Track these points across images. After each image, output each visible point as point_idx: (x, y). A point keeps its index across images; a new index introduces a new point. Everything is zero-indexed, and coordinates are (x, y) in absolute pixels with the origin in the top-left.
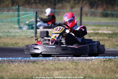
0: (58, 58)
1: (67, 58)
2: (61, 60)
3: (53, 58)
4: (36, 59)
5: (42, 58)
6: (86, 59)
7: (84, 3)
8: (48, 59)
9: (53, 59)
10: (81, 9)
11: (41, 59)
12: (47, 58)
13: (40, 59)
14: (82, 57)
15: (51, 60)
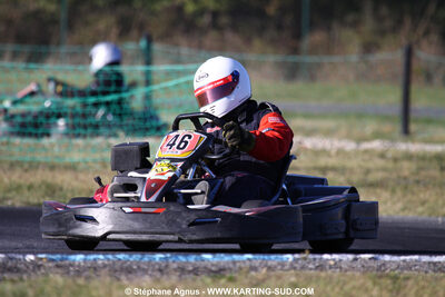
0: (317, 256)
2: (331, 267)
3: (297, 256)
4: (228, 262)
6: (435, 264)
7: (421, 30)
8: (274, 263)
9: (295, 260)
10: (409, 53)
11: (248, 263)
12: (273, 257)
13: (244, 262)
14: (416, 257)
15: (287, 267)
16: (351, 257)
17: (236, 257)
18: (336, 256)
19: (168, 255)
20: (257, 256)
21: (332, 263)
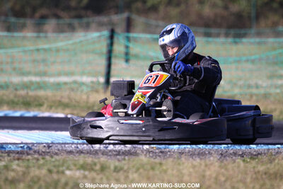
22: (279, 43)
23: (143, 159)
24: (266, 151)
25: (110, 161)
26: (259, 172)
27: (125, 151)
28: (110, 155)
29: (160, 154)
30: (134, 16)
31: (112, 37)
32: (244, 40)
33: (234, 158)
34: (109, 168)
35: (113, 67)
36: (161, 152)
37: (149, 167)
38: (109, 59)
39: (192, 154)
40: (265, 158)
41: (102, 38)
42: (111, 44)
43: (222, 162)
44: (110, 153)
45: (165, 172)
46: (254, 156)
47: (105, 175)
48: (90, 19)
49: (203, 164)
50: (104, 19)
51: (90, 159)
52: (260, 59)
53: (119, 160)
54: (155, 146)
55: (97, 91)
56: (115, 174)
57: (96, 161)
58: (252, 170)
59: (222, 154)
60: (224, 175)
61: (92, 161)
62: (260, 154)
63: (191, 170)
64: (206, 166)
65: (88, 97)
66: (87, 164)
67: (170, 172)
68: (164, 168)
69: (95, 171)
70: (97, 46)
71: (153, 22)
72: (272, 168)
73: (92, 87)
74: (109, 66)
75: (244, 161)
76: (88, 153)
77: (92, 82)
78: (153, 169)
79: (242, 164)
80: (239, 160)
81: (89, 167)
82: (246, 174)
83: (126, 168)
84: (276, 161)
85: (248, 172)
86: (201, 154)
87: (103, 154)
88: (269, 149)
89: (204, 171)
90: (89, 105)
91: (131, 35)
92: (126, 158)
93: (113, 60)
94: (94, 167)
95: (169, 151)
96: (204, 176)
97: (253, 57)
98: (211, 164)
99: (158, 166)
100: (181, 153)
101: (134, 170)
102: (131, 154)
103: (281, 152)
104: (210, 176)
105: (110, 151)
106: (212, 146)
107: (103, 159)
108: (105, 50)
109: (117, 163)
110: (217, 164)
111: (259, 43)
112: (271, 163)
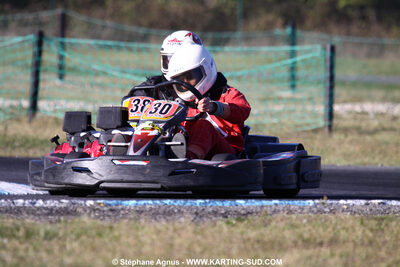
0: (334, 202)
1: (368, 204)
2: (343, 211)
3: (317, 201)
5: (277, 201)
9: (315, 205)
11: (274, 207)
12: (296, 202)
13: (271, 206)
15: (305, 211)
16: (363, 202)
17: (265, 202)
18: (350, 202)
19: (207, 201)
20: (282, 202)
21: (345, 207)
22: (276, 53)
23: (86, 220)
24: (259, 209)
25: (38, 222)
26: (249, 239)
27: (60, 208)
28: (39, 215)
29: (110, 213)
30: (72, 14)
31: (40, 43)
32: (227, 49)
33: (214, 218)
34: (38, 234)
35: (41, 85)
36: (111, 210)
37: (94, 232)
38: (36, 74)
39: (155, 214)
40: (257, 219)
41: (27, 44)
42: (40, 53)
43: (197, 224)
44: (39, 212)
45: (117, 239)
46: (242, 216)
47: (31, 244)
48: (9, 17)
49: (171, 228)
50: (29, 17)
51: (11, 221)
52: (249, 76)
53: (51, 222)
54: (102, 201)
55: (18, 120)
56: (45, 242)
57: (19, 223)
58: (239, 237)
59: (196, 214)
60: (200, 244)
61: (14, 224)
62: (251, 213)
63: (154, 237)
64: (175, 230)
65: (6, 129)
66: (7, 228)
67: (124, 239)
68: (116, 233)
69: (18, 238)
70: (19, 55)
71: (98, 22)
72: (268, 233)
73: (12, 114)
74: (36, 84)
75: (228, 223)
76: (7, 211)
77: (12, 107)
78: (100, 235)
79: (225, 228)
80: (221, 222)
81: (9, 233)
82: (231, 242)
83: (61, 233)
84: (273, 224)
85: (234, 240)
86: (168, 213)
87: (28, 213)
88: (262, 207)
89: (172, 238)
90: (7, 139)
91: (67, 40)
92: (62, 218)
93: (42, 76)
94: (16, 233)
95: (122, 209)
96: (172, 246)
97: (239, 73)
98: (183, 228)
99: (107, 231)
100: (140, 212)
101: (73, 237)
102: (68, 213)
103: (279, 211)
104: (181, 245)
105: (39, 209)
106: (182, 201)
107: (29, 221)
108: (30, 61)
109: (49, 227)
110: (190, 228)
111: (247, 53)
112: (266, 225)
